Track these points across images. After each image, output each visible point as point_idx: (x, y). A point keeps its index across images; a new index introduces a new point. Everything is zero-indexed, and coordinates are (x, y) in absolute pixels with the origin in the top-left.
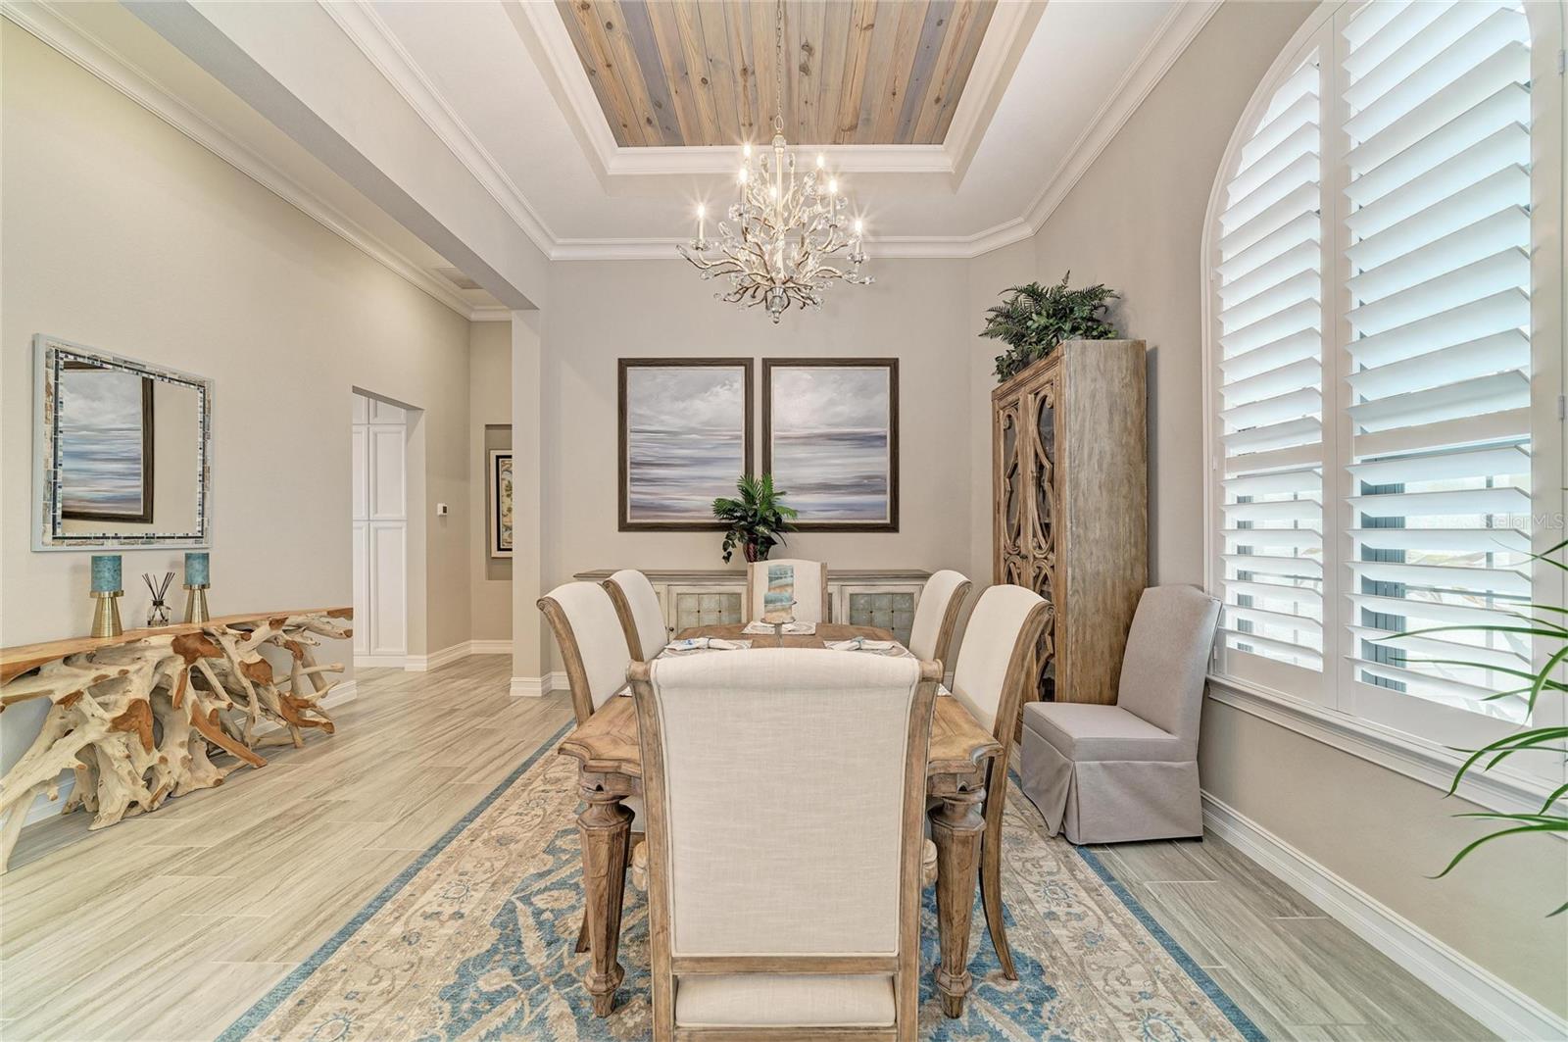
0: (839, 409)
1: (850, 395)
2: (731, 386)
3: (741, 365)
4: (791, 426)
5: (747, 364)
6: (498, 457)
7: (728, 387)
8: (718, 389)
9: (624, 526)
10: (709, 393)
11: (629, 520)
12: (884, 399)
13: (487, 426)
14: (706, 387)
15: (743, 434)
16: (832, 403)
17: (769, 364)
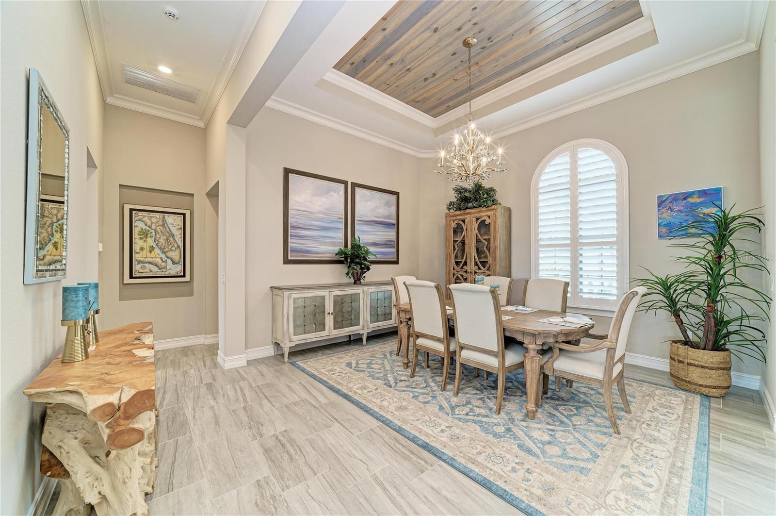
0: (379, 210)
1: (383, 205)
2: (339, 193)
3: (343, 183)
4: (362, 215)
5: (345, 183)
6: (131, 210)
7: (337, 193)
8: (333, 193)
9: (287, 261)
10: (329, 194)
11: (289, 258)
12: (394, 208)
13: (120, 185)
14: (328, 191)
15: (343, 217)
16: (377, 207)
17: (355, 185)
